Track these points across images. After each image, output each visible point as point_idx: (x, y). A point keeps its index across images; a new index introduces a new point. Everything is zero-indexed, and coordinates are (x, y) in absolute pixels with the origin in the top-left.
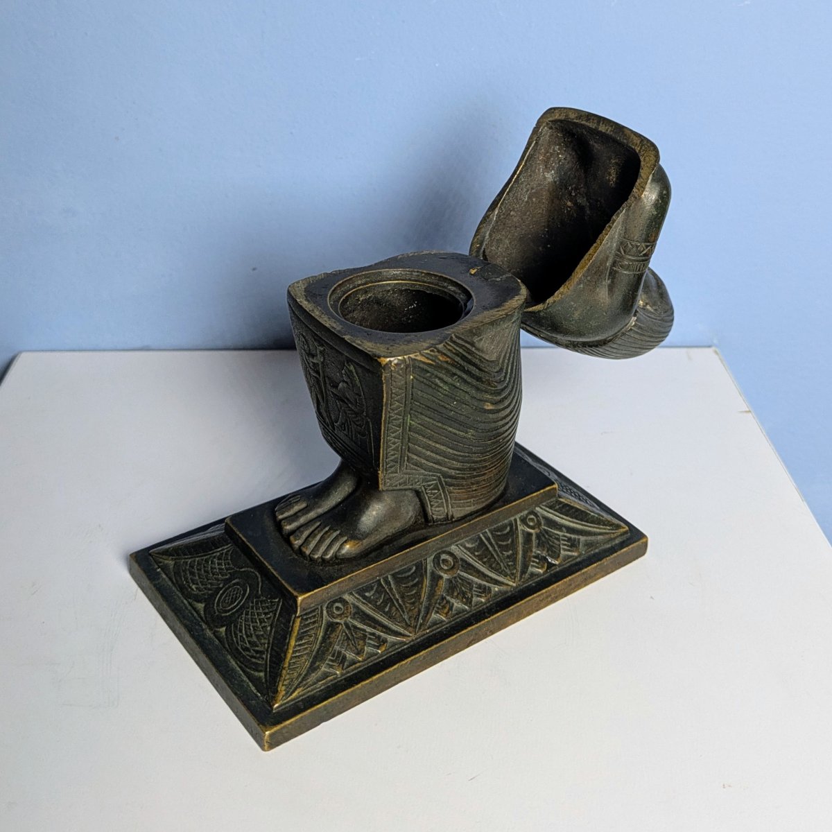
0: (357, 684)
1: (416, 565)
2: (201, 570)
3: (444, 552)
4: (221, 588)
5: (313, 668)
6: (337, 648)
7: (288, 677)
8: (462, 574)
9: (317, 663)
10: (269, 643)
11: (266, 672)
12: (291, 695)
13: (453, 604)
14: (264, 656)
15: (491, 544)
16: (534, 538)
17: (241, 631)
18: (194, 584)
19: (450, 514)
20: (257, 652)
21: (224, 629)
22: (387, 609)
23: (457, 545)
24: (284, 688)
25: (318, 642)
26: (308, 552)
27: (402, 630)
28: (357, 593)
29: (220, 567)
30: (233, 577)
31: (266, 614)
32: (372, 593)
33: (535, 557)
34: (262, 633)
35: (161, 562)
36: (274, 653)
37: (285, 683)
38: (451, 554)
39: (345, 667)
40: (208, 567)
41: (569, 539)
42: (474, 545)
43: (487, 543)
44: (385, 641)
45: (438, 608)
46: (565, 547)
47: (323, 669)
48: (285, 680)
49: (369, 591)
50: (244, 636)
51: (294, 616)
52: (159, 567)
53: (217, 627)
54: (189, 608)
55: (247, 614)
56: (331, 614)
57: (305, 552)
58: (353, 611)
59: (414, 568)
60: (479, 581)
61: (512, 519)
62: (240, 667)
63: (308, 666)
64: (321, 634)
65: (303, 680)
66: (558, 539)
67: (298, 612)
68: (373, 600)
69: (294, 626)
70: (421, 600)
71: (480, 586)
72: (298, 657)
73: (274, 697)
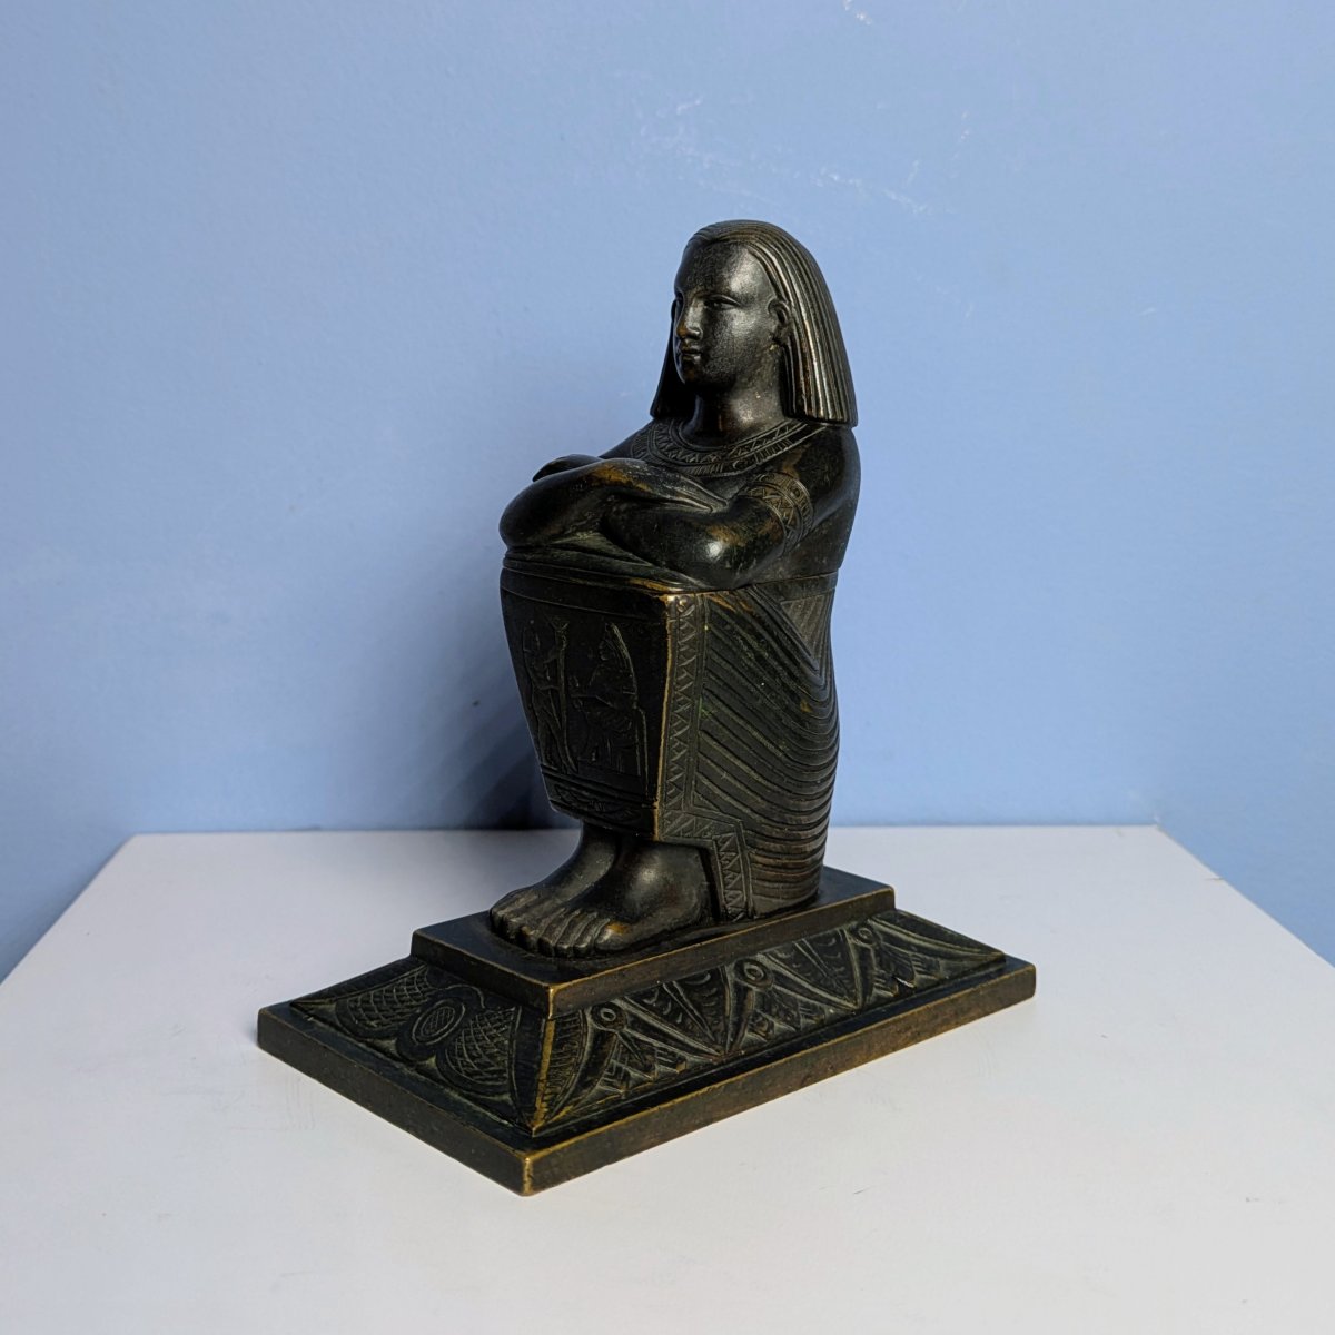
0: (653, 1106)
1: (710, 972)
2: (381, 1002)
3: (748, 961)
4: (419, 1015)
5: (584, 1084)
6: (616, 1063)
7: (548, 1091)
8: (778, 988)
9: (589, 1078)
10: (510, 1059)
11: (512, 1092)
12: (557, 1113)
13: (773, 1024)
14: (506, 1075)
15: (813, 957)
16: (872, 954)
17: (461, 1055)
18: (372, 1020)
19: (751, 904)
20: (492, 1073)
21: (433, 1060)
22: (679, 1021)
23: (765, 954)
24: (544, 1104)
25: (586, 1053)
26: (552, 943)
27: (704, 1048)
28: (632, 998)
29: (413, 992)
30: (435, 998)
31: (497, 1028)
32: (654, 1000)
33: (879, 977)
34: (496, 1050)
35: (312, 1009)
36: (521, 1067)
37: (546, 1098)
38: (758, 964)
39: (630, 1086)
40: (392, 997)
41: (923, 961)
42: (789, 956)
43: (807, 954)
44: (682, 1060)
45: (752, 1025)
46: (919, 969)
47: (598, 1087)
48: (544, 1095)
49: (649, 998)
50: (469, 1060)
51: (544, 1021)
52: (310, 1016)
53: (421, 1060)
54: (370, 1050)
55: (468, 1034)
56: (598, 1020)
57: (548, 943)
58: (630, 1019)
59: (708, 977)
60: (805, 999)
61: (837, 929)
62: (467, 1097)
63: (576, 1080)
64: (588, 1044)
65: (572, 1096)
66: (908, 959)
67: (551, 1014)
68: (656, 1008)
69: (547, 1030)
70: (727, 1014)
71: (806, 1005)
72: (560, 1068)
73: (532, 1117)
